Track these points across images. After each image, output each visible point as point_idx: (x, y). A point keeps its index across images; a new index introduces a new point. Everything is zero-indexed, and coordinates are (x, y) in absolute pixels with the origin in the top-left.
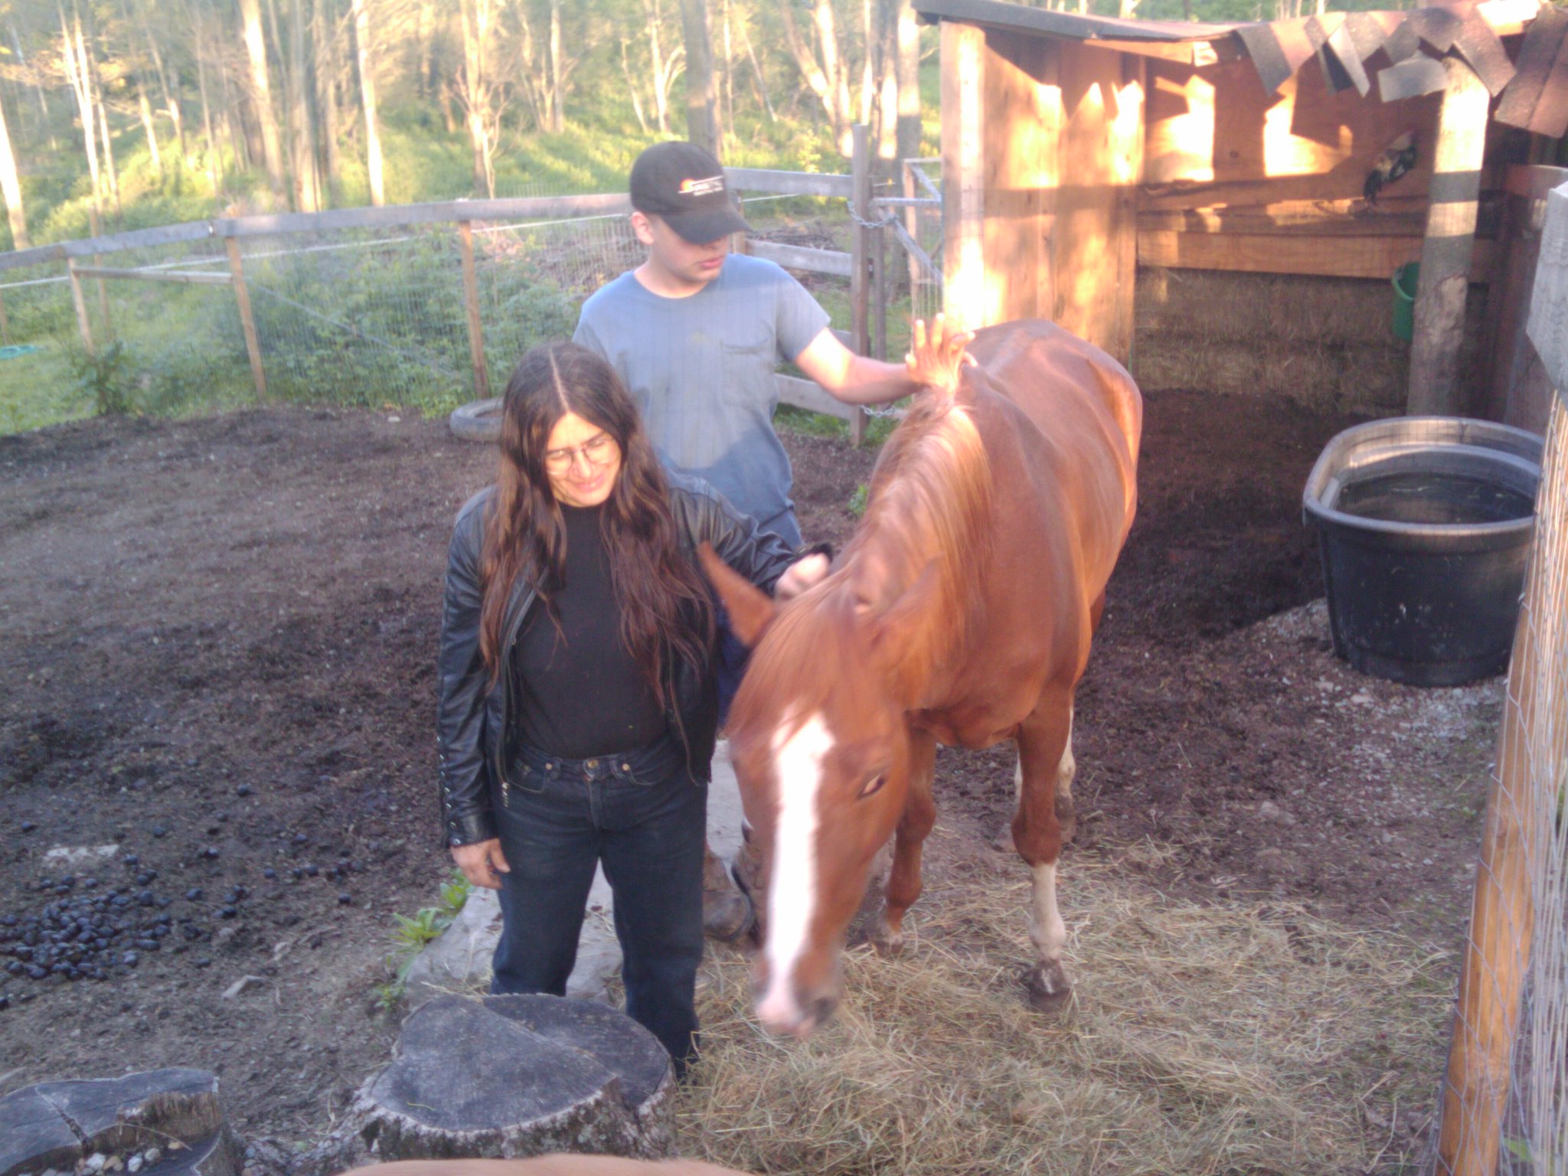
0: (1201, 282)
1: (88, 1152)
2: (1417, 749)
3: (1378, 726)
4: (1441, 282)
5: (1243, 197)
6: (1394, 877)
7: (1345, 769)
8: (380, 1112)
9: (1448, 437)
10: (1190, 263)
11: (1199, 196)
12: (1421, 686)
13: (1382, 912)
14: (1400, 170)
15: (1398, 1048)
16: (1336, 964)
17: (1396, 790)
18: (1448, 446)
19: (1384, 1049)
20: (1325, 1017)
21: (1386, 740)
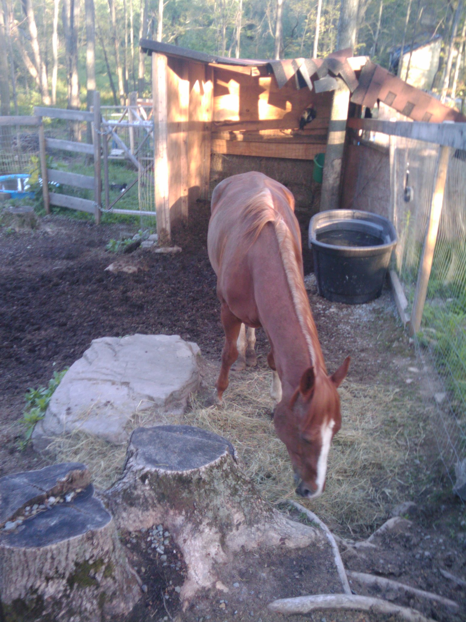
0: (235, 160)
1: (48, 497)
2: (359, 325)
3: (343, 318)
4: (333, 161)
5: (252, 127)
6: (370, 367)
7: (338, 334)
8: (147, 469)
9: (348, 217)
10: (231, 153)
11: (235, 127)
12: (351, 304)
13: (371, 379)
14: (311, 119)
15: (399, 420)
16: (365, 397)
17: (358, 339)
18: (349, 220)
19: (394, 421)
20: (369, 414)
21: (347, 323)
